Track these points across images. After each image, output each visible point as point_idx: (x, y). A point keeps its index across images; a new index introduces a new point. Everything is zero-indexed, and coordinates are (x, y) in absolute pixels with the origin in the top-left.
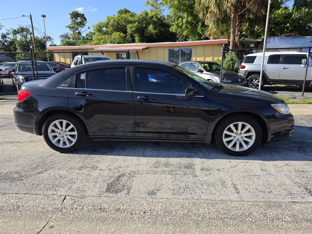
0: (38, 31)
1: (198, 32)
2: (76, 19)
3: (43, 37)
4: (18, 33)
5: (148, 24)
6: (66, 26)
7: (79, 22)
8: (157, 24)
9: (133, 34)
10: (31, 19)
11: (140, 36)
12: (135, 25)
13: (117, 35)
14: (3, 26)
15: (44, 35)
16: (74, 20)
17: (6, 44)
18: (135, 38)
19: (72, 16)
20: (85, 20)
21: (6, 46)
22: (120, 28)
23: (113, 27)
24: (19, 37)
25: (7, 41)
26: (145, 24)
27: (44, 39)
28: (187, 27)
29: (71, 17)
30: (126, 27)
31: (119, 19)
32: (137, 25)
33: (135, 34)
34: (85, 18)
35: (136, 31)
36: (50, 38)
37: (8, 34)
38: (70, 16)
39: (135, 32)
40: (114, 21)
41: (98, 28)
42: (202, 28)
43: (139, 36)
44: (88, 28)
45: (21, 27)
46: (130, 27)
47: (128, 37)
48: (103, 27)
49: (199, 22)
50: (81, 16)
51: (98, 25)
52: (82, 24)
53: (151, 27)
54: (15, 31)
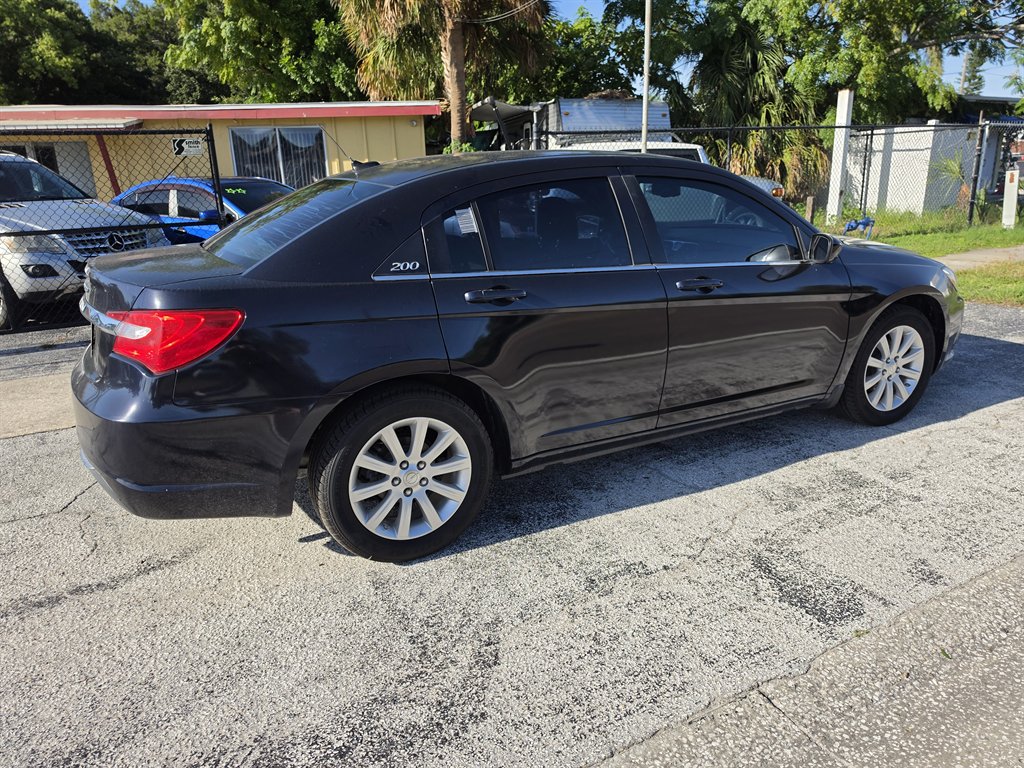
1: (284, 71)
5: (30, 30)
8: (68, 33)
26: (16, 29)
28: (237, 54)
42: (296, 59)
49: (282, 39)
53: (45, 44)
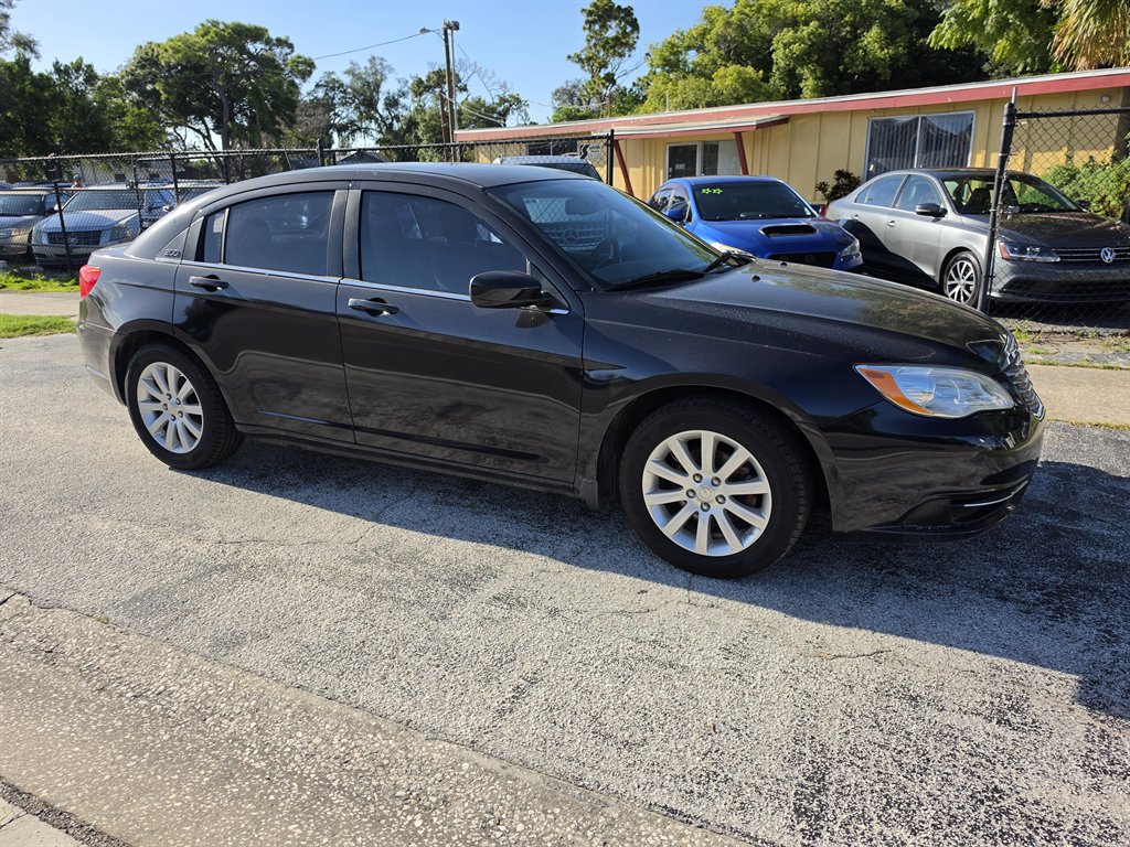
0: (486, 80)
2: (604, 27)
3: (497, 101)
4: (428, 88)
5: (865, 23)
6: (569, 57)
7: (613, 39)
8: (898, 22)
9: (794, 69)
10: (446, 40)
11: (823, 72)
12: (805, 33)
13: (728, 76)
14: (391, 70)
15: (501, 93)
16: (595, 32)
17: (396, 126)
18: (801, 85)
19: (590, 19)
20: (635, 25)
21: (396, 134)
22: (748, 48)
23: (720, 49)
24: (429, 101)
25: (402, 118)
26: (852, 24)
27: (499, 105)
28: (1003, 25)
29: (587, 22)
30: (770, 42)
31: (748, 15)
32: (812, 33)
33: (802, 66)
34: (635, 20)
35: (806, 55)
36: (518, 100)
37: (404, 95)
38: (584, 17)
39: (801, 59)
40: (728, 24)
41: (667, 54)
43: (818, 74)
44: (644, 55)
45: (436, 69)
46: (785, 41)
47: (775, 80)
48: (689, 48)
50: (622, 15)
51: (669, 43)
52: (621, 45)
53: (872, 38)
54: (420, 82)
